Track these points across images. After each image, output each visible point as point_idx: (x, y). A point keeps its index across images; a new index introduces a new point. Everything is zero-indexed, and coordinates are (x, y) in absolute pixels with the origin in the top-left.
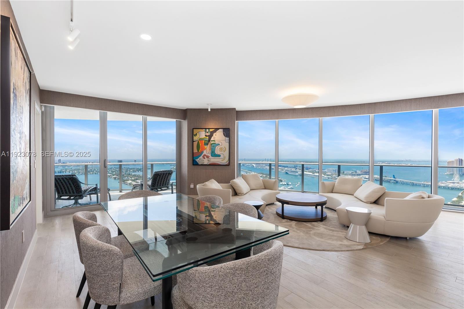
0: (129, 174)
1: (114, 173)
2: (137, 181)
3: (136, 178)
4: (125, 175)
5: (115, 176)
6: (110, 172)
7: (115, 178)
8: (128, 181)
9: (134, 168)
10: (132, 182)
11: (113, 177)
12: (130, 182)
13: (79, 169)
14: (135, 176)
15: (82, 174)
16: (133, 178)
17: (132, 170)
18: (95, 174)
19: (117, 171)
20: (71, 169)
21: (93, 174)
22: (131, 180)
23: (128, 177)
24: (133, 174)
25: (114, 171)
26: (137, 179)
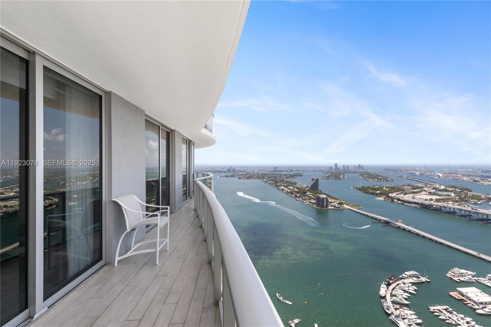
0: (283, 180)
1: (270, 179)
2: (289, 187)
3: (288, 184)
4: (279, 181)
5: (270, 182)
6: (267, 178)
7: (270, 183)
8: (281, 186)
9: (287, 175)
10: (284, 188)
11: (269, 182)
12: (283, 187)
13: (244, 174)
14: (287, 182)
15: (246, 179)
16: (285, 184)
17: (285, 177)
18: (255, 179)
19: (272, 177)
20: (239, 174)
21: (254, 178)
22: (283, 186)
23: (281, 183)
24: (286, 180)
25: (270, 177)
26: (289, 186)
